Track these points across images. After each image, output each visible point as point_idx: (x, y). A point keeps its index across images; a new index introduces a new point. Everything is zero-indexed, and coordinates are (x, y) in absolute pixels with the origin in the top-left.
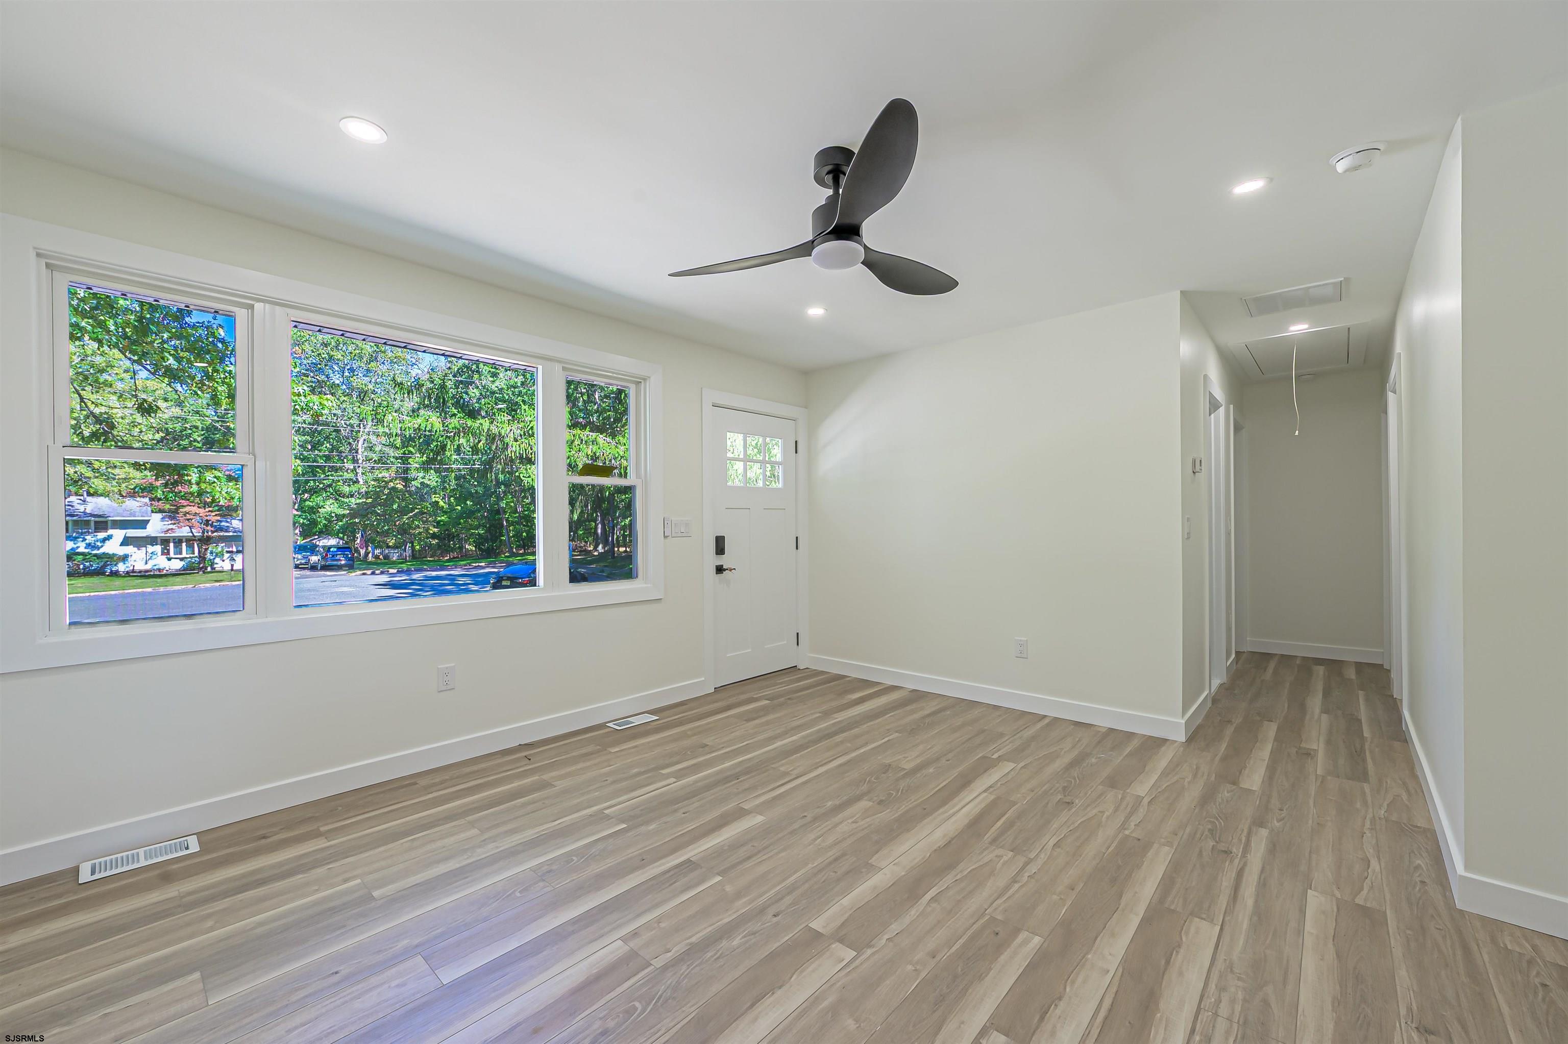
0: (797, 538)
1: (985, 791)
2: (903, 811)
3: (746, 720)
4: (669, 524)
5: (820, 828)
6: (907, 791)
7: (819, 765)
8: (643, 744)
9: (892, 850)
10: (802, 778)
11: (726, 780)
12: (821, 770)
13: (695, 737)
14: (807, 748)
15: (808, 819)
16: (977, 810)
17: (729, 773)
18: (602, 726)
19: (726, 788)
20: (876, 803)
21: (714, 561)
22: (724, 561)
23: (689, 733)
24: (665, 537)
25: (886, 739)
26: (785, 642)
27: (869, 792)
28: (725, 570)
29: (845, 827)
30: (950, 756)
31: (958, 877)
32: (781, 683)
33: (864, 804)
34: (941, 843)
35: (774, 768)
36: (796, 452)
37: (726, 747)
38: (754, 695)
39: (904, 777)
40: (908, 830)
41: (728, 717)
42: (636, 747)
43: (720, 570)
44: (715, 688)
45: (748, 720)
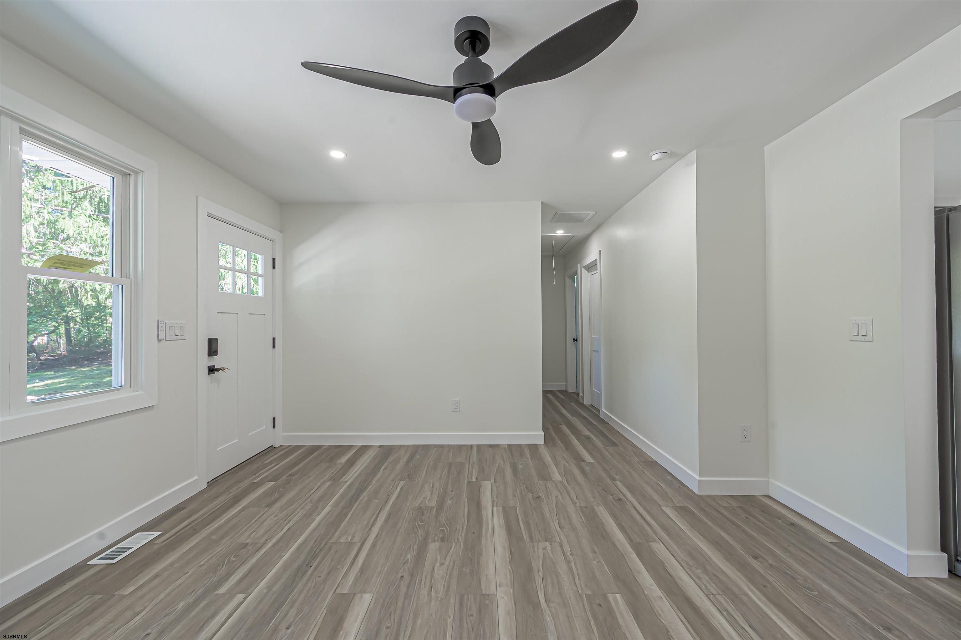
0: (274, 339)
1: (493, 506)
2: (463, 540)
3: (267, 506)
4: (164, 327)
5: (423, 582)
6: (450, 523)
7: (370, 525)
8: (164, 570)
9: (487, 575)
10: (367, 542)
11: (300, 572)
12: (375, 530)
13: (224, 541)
14: (346, 515)
15: (407, 578)
16: (502, 521)
17: (296, 565)
18: (83, 566)
19: (308, 580)
20: (440, 541)
21: (205, 362)
22: (216, 362)
23: (213, 537)
24: (159, 340)
25: (399, 489)
26: (264, 427)
27: (427, 534)
28: (218, 370)
29: (439, 572)
30: (450, 487)
31: (541, 575)
32: (270, 463)
33: (433, 547)
34: (508, 555)
35: (335, 543)
36: (274, 268)
37: (271, 538)
38: (254, 479)
39: (438, 512)
40: (481, 554)
41: (244, 509)
42: (156, 576)
43: (212, 370)
44: (207, 483)
45: (270, 505)
